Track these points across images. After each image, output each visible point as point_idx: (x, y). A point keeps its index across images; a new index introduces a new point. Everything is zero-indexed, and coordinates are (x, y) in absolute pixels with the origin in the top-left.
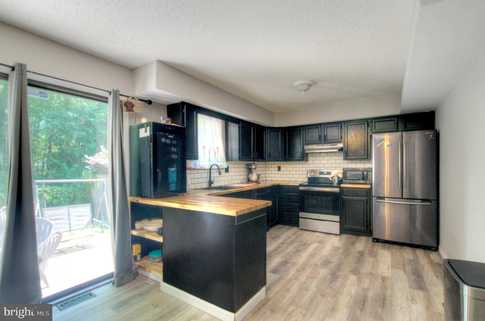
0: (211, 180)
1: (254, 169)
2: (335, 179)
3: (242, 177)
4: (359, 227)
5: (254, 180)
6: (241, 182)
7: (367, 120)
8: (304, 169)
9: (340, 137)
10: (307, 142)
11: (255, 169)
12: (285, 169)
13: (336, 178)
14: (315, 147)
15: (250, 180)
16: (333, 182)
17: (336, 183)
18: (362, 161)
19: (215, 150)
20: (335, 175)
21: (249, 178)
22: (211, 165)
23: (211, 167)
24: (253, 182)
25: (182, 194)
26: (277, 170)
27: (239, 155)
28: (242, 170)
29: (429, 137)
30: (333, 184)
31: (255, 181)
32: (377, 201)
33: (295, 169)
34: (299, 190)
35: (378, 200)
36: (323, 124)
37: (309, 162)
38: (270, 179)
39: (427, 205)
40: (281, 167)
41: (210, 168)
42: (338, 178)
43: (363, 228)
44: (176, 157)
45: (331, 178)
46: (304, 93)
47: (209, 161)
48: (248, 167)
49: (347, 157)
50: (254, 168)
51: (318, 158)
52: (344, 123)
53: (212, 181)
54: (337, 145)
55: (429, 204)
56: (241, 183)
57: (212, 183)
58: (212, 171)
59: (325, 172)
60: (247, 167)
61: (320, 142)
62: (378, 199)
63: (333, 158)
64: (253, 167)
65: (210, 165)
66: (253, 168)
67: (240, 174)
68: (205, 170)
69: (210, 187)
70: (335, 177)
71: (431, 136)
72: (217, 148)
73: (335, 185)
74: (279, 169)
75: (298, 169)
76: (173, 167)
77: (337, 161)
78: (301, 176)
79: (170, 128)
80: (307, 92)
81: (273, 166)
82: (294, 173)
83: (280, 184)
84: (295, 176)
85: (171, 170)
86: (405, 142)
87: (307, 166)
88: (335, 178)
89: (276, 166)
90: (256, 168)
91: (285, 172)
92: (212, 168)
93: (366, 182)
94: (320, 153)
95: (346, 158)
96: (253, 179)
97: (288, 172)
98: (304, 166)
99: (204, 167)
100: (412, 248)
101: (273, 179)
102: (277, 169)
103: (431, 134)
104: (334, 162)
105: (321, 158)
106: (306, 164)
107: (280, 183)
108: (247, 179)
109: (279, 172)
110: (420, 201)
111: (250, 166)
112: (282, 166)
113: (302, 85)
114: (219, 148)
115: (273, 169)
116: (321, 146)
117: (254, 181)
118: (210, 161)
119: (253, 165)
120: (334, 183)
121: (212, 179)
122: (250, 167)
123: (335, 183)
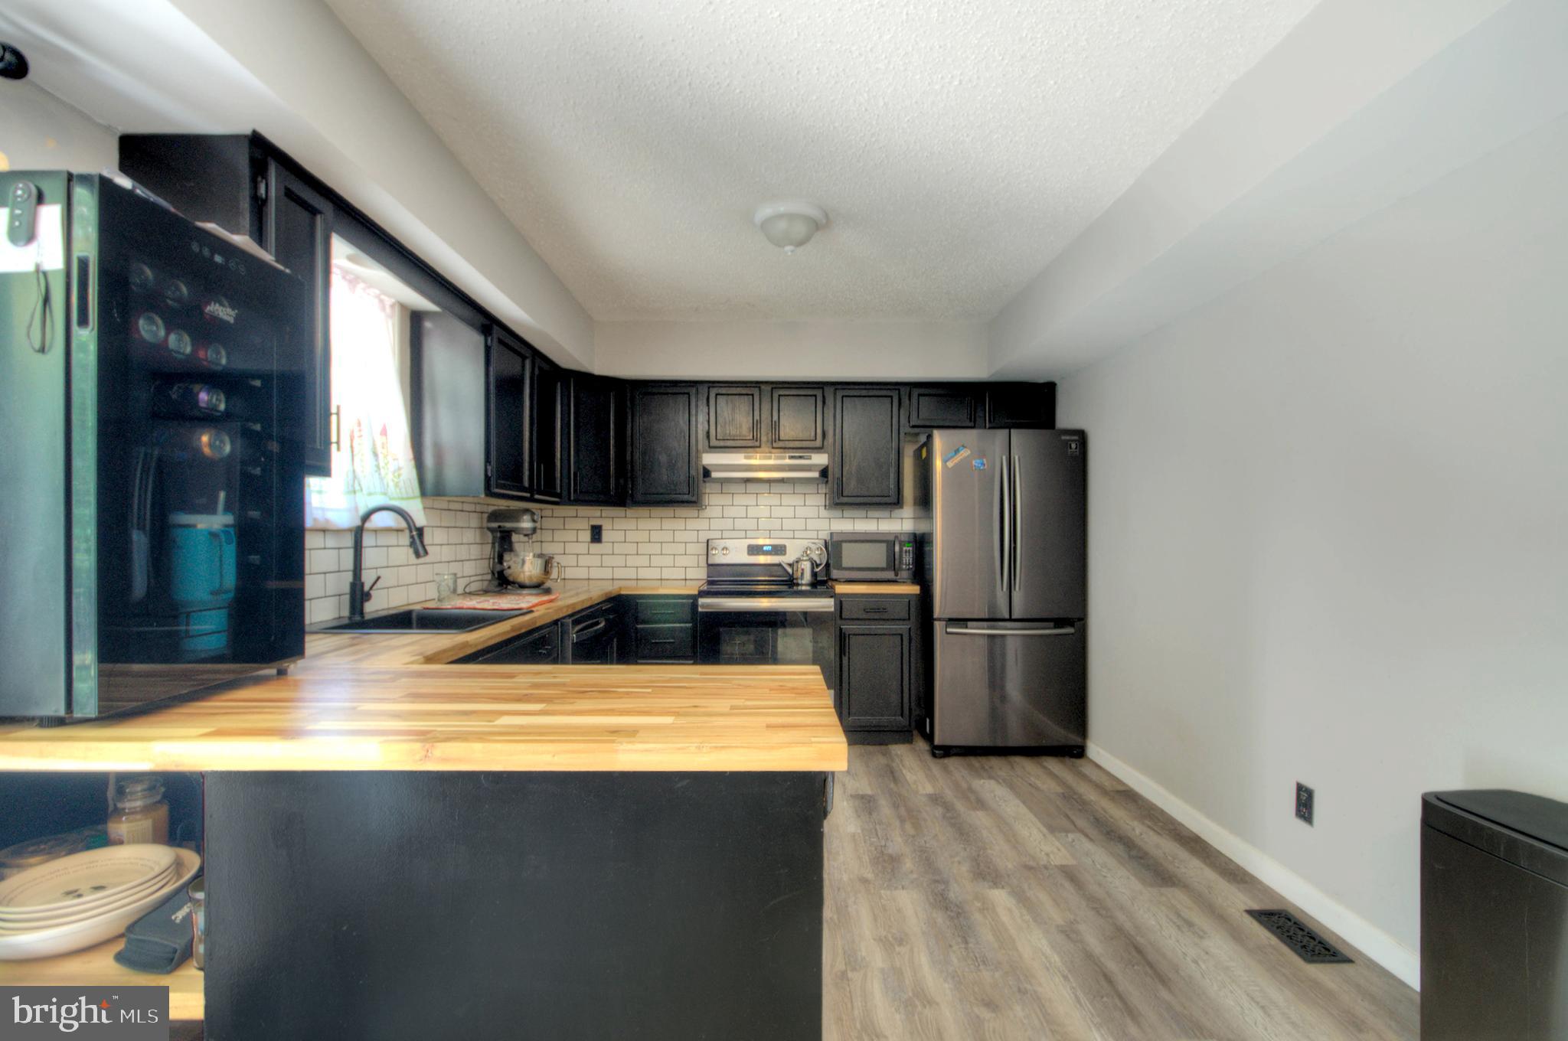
0: (362, 585)
1: (526, 535)
2: (803, 570)
3: (469, 569)
4: (884, 719)
5: (530, 577)
6: (467, 590)
7: (896, 387)
8: (691, 536)
9: (819, 431)
10: (714, 442)
11: (532, 534)
12: (619, 536)
13: (806, 566)
14: (738, 459)
15: (511, 579)
16: (797, 579)
17: (808, 582)
18: (872, 513)
19: (374, 441)
20: (803, 556)
21: (507, 572)
22: (362, 511)
23: (366, 517)
24: (522, 586)
25: (274, 671)
26: (589, 539)
27: (486, 471)
28: (471, 536)
29: (1070, 450)
30: (798, 585)
31: (535, 581)
32: (947, 633)
33: (655, 536)
34: (700, 610)
35: (949, 630)
36: (766, 383)
37: (709, 512)
38: (582, 573)
39: (1069, 634)
40: (604, 528)
41: (358, 523)
42: (812, 564)
43: (900, 717)
44: (228, 449)
45: (790, 565)
46: (792, 251)
47: (355, 492)
48: (500, 527)
49: (841, 498)
50: (527, 529)
51: (740, 500)
52: (832, 389)
53: (366, 588)
54: (810, 458)
55: (1070, 630)
56: (470, 593)
57: (366, 596)
58: (368, 540)
59: (767, 545)
60: (495, 525)
61: (758, 444)
62: (950, 628)
63: (788, 500)
64: (526, 524)
65: (356, 509)
66: (523, 529)
67: (463, 552)
68: (326, 533)
69: (357, 618)
70: (803, 560)
71: (1073, 446)
72: (384, 432)
73: (804, 588)
74: (596, 534)
75: (668, 537)
76: (210, 509)
77: (802, 512)
78: (682, 561)
79: (218, 259)
80: (800, 250)
81: (572, 524)
82: (656, 548)
83: (623, 592)
84: (655, 561)
85: (200, 526)
86: (1017, 458)
87: (702, 524)
88: (803, 566)
89: (585, 525)
90: (534, 530)
91: (618, 548)
92: (368, 525)
93: (896, 575)
94: (748, 480)
95: (838, 501)
96: (527, 574)
97: (632, 548)
98: (692, 524)
99: (327, 521)
100: (1030, 758)
101: (595, 573)
102: (586, 536)
103: (1075, 441)
104: (789, 512)
105: (750, 500)
106: (698, 517)
107: (620, 588)
108: (489, 577)
109: (595, 547)
110: (1052, 624)
111: (506, 521)
112: (606, 525)
113: (791, 217)
114: (388, 432)
115: (570, 536)
116: (758, 457)
117: (527, 582)
118: (357, 488)
119: (526, 517)
120: (800, 582)
121: (367, 578)
122: (508, 525)
123: (804, 582)
